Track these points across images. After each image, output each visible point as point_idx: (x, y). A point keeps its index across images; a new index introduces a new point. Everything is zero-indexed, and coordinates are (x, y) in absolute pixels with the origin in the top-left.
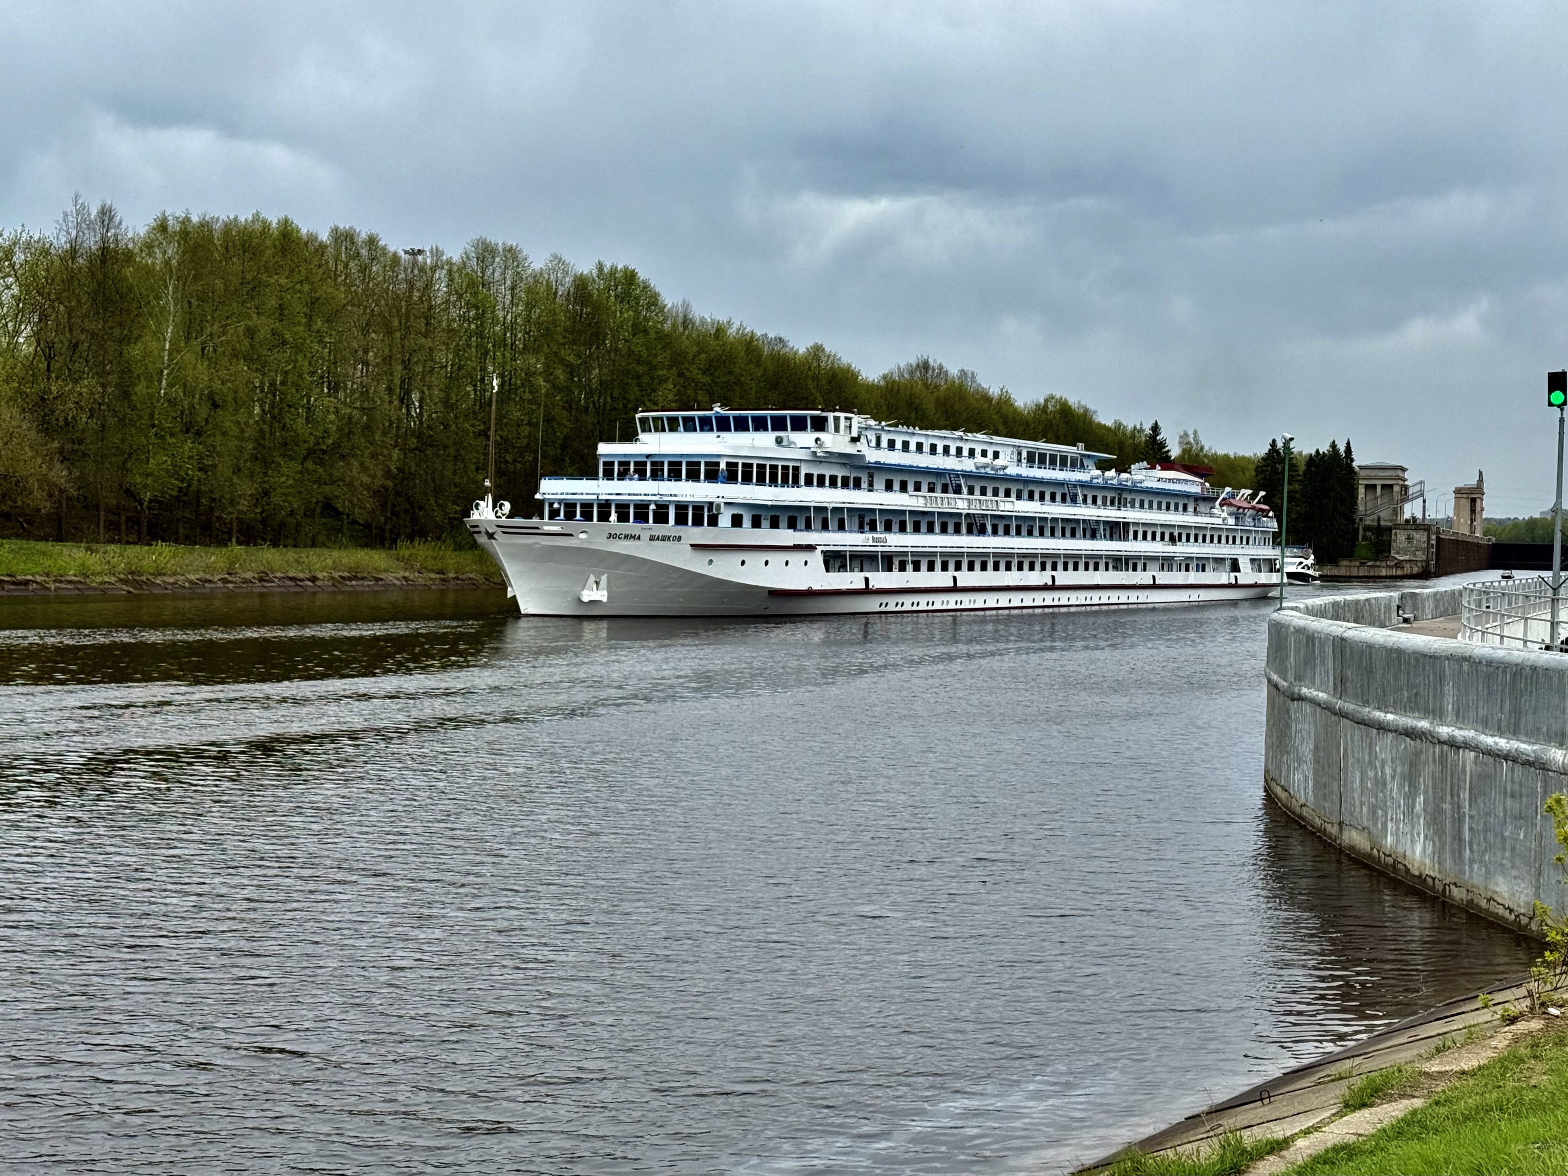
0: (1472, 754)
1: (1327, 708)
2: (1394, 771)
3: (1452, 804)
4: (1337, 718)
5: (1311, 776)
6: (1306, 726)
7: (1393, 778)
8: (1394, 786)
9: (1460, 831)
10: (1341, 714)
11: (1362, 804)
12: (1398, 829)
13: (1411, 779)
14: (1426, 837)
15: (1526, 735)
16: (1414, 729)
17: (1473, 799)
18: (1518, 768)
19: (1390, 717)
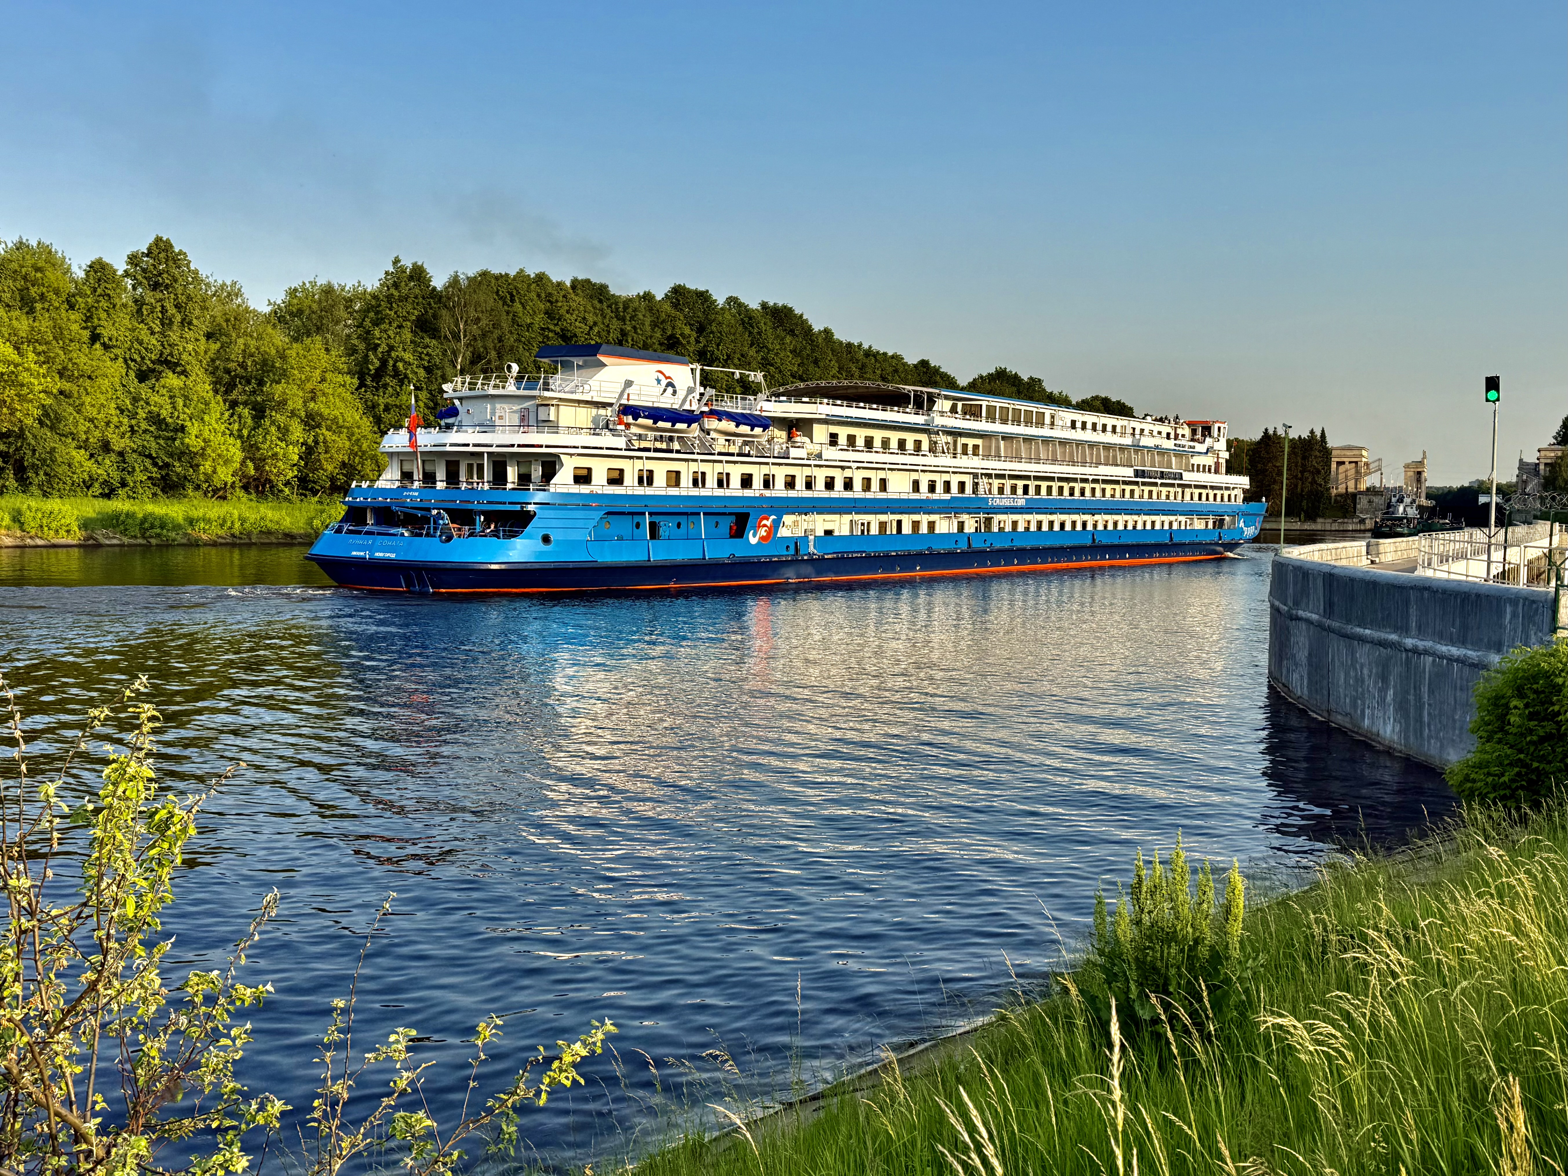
0: (1431, 659)
1: (1320, 626)
2: (1371, 671)
3: (1415, 695)
4: (1325, 633)
5: (1306, 676)
6: (1302, 639)
8: (1370, 683)
9: (1421, 716)
10: (1330, 630)
11: (1346, 696)
12: (1373, 714)
13: (1384, 678)
14: (1395, 720)
15: (1472, 644)
16: (1386, 640)
17: (1431, 692)
18: (1466, 670)
19: (1368, 632)
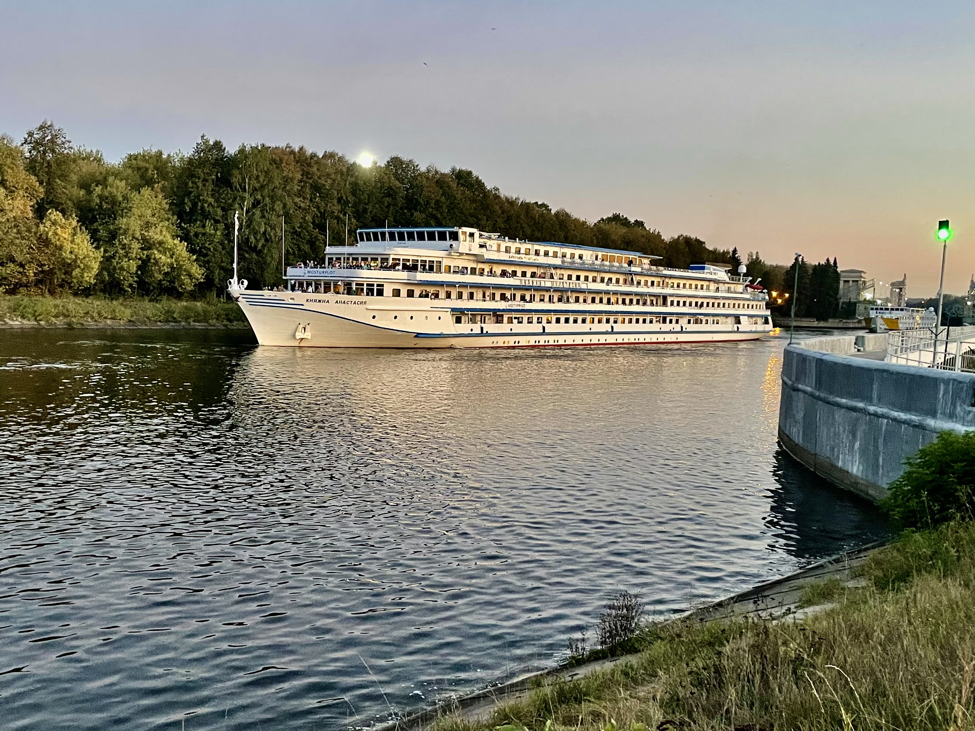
1: (812, 395)
2: (845, 428)
3: (874, 446)
4: (815, 400)
5: (801, 430)
6: (800, 404)
7: (844, 432)
8: (844, 437)
9: (878, 461)
10: (818, 398)
11: (827, 445)
12: (845, 458)
13: (853, 433)
14: (859, 463)
15: (915, 411)
16: (856, 407)
17: (885, 444)
18: (910, 429)
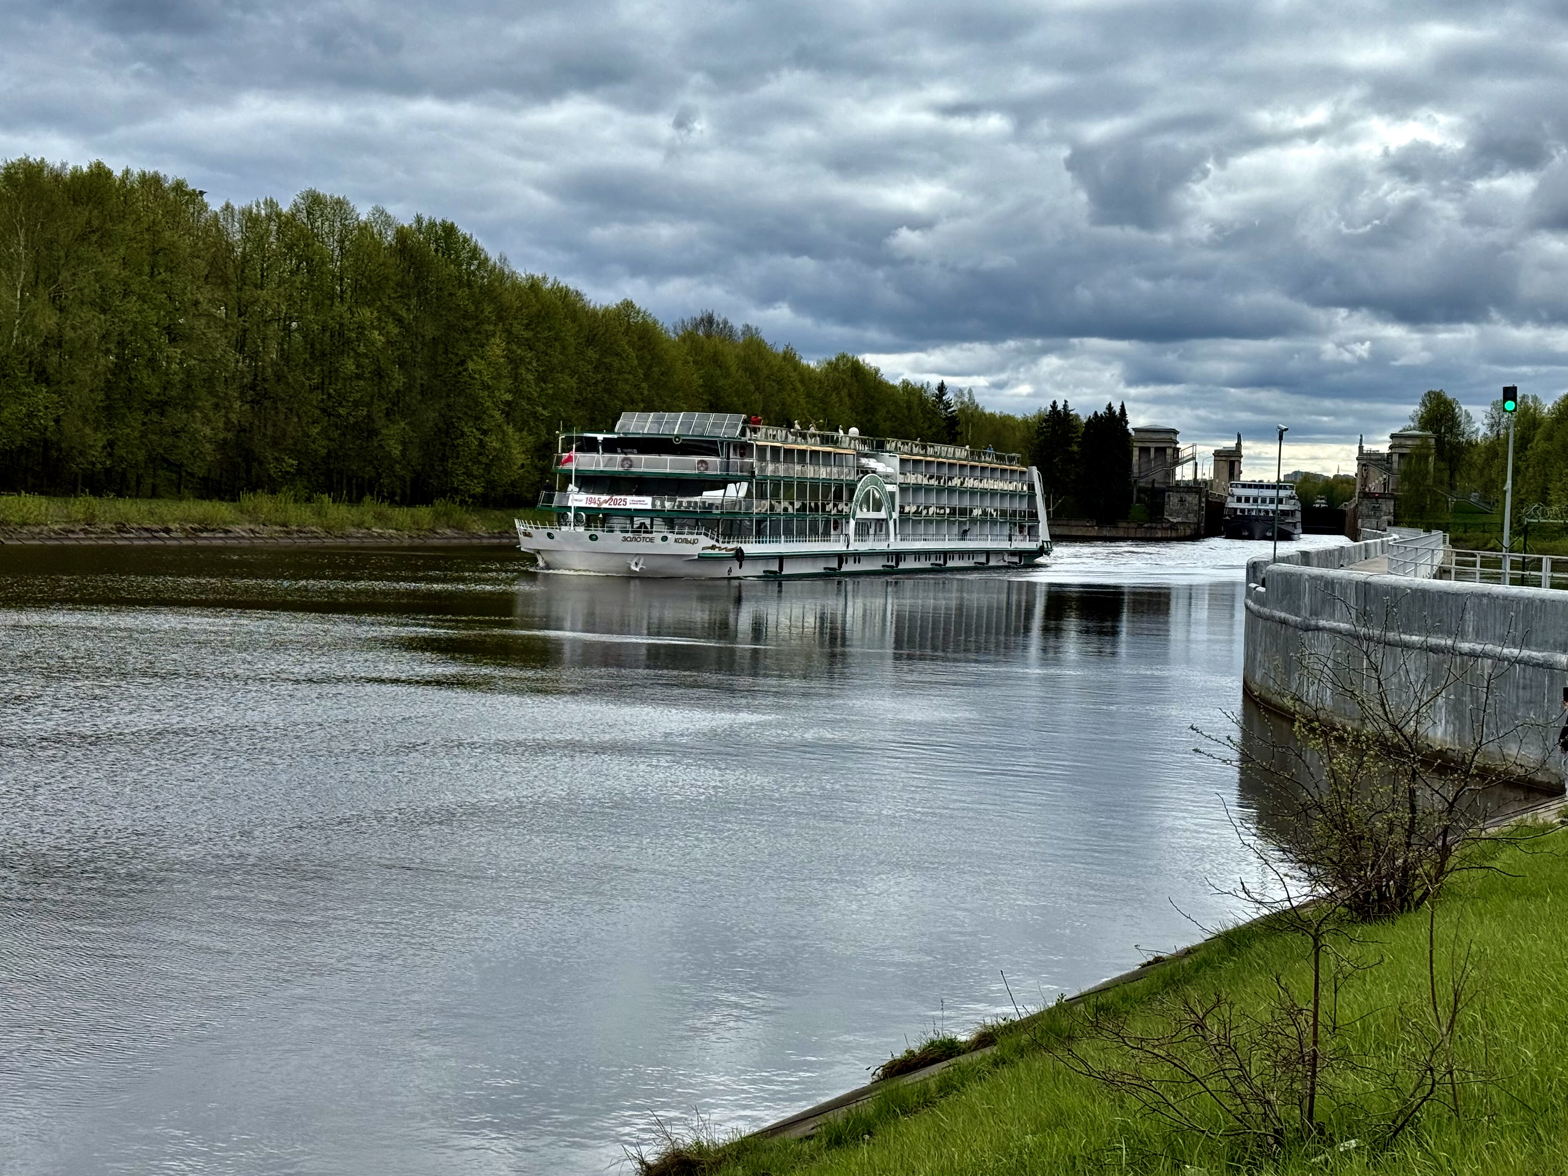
0: (1490, 661)
2: (1418, 677)
3: (1472, 696)
4: (1357, 642)
10: (1365, 639)
13: (1434, 681)
14: (1447, 722)
15: (1536, 646)
16: (1438, 646)
18: (1530, 670)
19: (1415, 638)
